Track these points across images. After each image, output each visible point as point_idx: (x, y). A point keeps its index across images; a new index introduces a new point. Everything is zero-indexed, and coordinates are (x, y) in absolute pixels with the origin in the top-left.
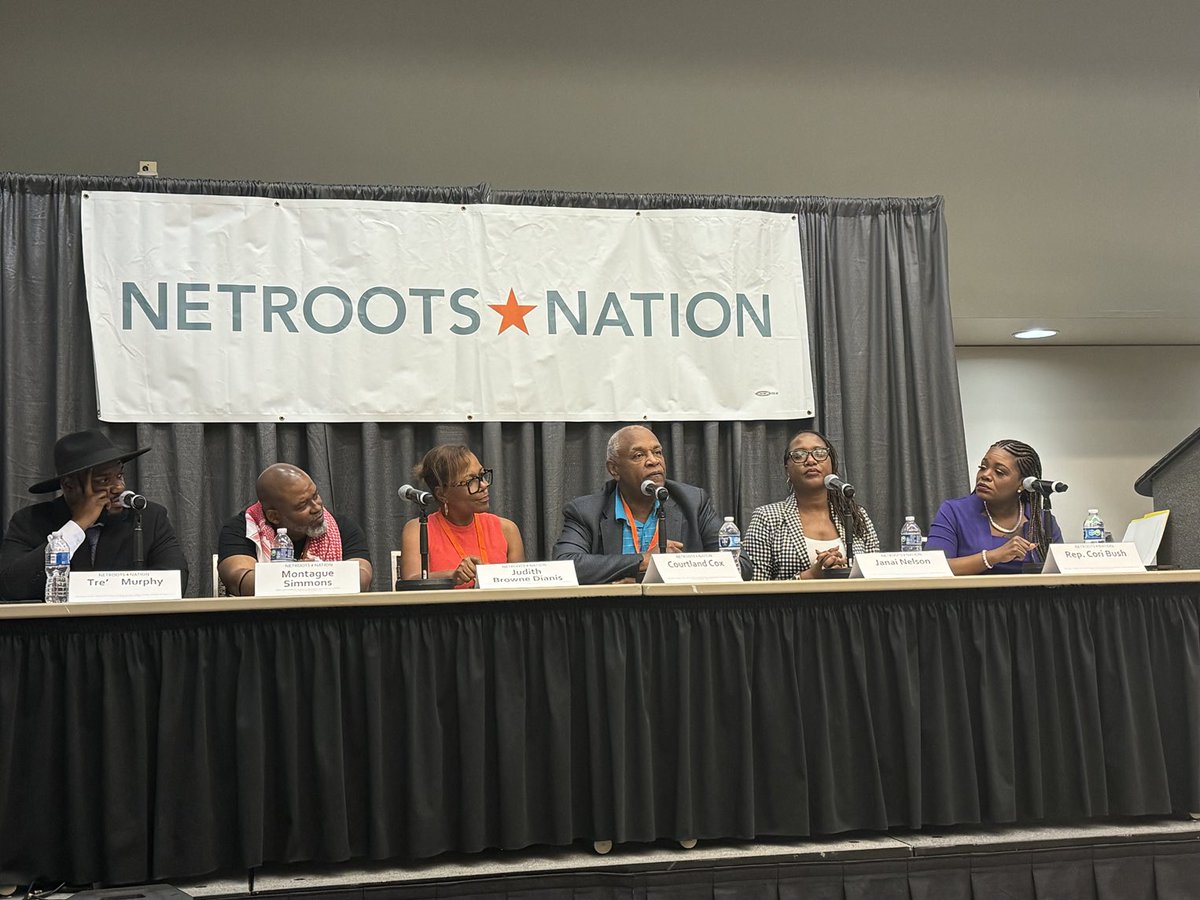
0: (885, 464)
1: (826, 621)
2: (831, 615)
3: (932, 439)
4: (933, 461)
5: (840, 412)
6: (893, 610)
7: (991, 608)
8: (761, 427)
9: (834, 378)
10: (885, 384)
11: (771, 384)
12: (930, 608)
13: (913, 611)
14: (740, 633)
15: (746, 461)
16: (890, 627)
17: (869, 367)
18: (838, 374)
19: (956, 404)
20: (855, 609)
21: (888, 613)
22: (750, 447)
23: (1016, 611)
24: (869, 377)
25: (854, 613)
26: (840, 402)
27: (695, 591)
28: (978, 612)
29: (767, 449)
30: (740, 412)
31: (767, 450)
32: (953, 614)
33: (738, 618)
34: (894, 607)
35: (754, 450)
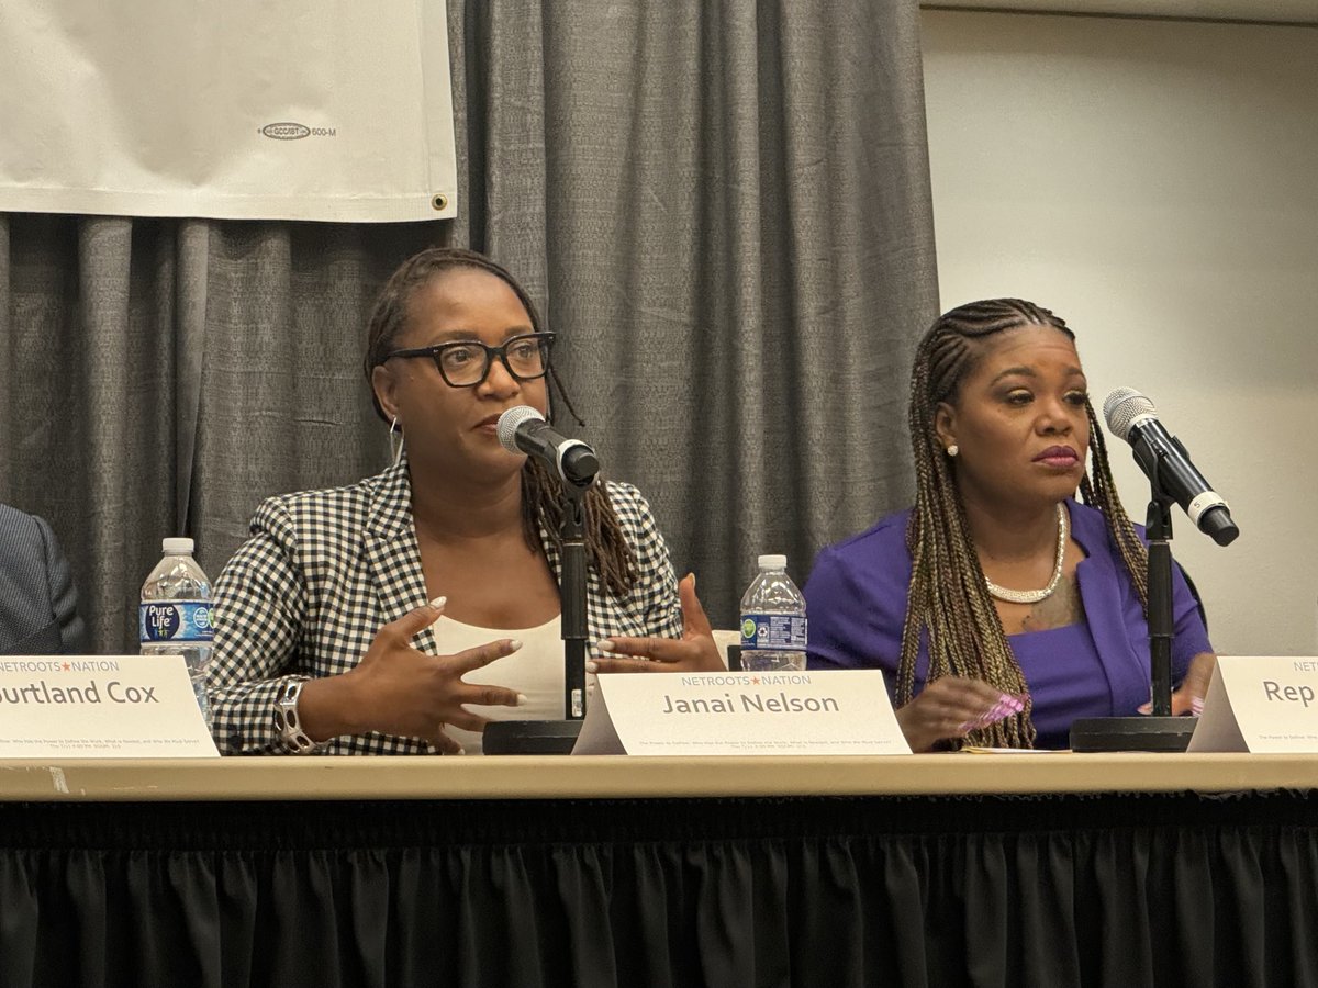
0: (682, 386)
1: (497, 896)
2: (510, 875)
3: (833, 308)
4: (837, 380)
5: (539, 207)
6: (715, 862)
7: (1028, 861)
8: (276, 245)
9: (523, 92)
10: (690, 119)
11: (312, 99)
12: (833, 857)
13: (779, 868)
14: (207, 931)
15: (223, 357)
16: (703, 917)
17: (639, 59)
18: (537, 80)
19: (917, 195)
20: (592, 858)
21: (699, 871)
22: (235, 310)
23: (1106, 870)
24: (637, 91)
25: (585, 868)
26: (542, 170)
27: (62, 788)
28: (983, 870)
29: (294, 324)
30: (203, 192)
31: (291, 324)
32: (905, 880)
33: (200, 882)
34: (720, 852)
35: (251, 320)
